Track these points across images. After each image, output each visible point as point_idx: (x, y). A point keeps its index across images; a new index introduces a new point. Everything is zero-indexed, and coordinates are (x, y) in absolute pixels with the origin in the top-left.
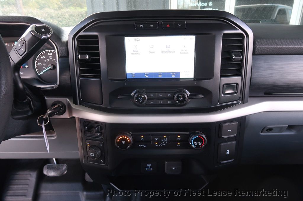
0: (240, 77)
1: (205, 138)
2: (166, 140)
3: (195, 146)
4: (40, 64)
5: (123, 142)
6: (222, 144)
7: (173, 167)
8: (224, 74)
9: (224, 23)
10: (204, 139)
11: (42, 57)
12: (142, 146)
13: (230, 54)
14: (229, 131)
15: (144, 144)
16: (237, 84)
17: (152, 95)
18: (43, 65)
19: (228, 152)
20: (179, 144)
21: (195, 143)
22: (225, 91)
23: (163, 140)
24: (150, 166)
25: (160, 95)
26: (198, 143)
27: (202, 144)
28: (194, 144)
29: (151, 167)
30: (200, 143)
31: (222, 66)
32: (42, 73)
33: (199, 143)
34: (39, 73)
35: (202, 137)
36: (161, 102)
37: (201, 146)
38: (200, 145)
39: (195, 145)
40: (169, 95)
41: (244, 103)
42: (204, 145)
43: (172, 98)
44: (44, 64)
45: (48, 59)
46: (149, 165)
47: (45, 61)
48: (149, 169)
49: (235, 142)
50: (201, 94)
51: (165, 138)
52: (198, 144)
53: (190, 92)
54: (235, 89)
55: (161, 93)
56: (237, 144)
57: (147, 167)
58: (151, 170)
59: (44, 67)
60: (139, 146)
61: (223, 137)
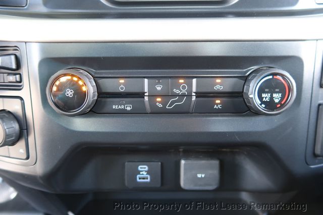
1: (293, 81)
2: (184, 91)
3: (263, 106)
5: (70, 93)
7: (199, 174)
12: (123, 107)
15: (127, 103)
20: (218, 101)
21: (263, 95)
23: (177, 91)
24: (146, 171)
26: (272, 96)
27: (282, 98)
28: (261, 98)
29: (148, 172)
30: (277, 97)
33: (274, 95)
37: (279, 106)
38: (277, 101)
39: (262, 102)
46: (143, 169)
48: (144, 178)
51: (182, 83)
52: (272, 98)
57: (139, 172)
58: (149, 180)
60: (114, 107)
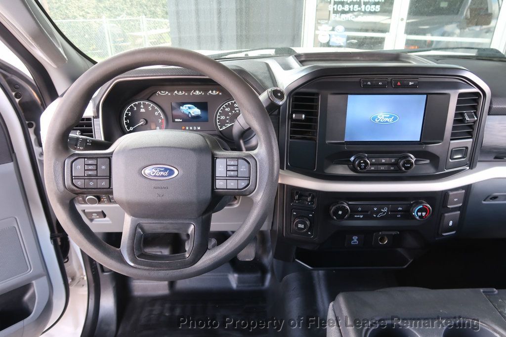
0: (471, 140)
1: (431, 208)
2: (386, 210)
3: (418, 217)
4: (223, 117)
6: (446, 215)
8: (454, 136)
9: (461, 82)
10: (429, 209)
11: (226, 109)
12: (359, 216)
13: (462, 115)
14: (455, 200)
15: (361, 215)
16: (467, 148)
17: (374, 161)
18: (226, 119)
19: (451, 223)
21: (418, 213)
22: (453, 156)
23: (383, 211)
25: (383, 161)
27: (426, 214)
28: (417, 214)
29: (358, 240)
30: (424, 214)
31: (454, 128)
32: (224, 128)
34: (221, 128)
35: (427, 206)
36: (382, 168)
37: (425, 217)
38: (423, 215)
40: (393, 160)
41: (472, 169)
42: (428, 216)
43: (395, 164)
44: (228, 117)
45: (233, 112)
46: (355, 238)
47: (230, 114)
48: (354, 242)
49: (459, 212)
50: (427, 158)
51: (385, 207)
52: (422, 214)
53: (415, 157)
54: (464, 153)
55: (383, 157)
56: (461, 214)
57: (353, 240)
58: (357, 243)
59: (227, 121)
60: (355, 216)
61: (448, 207)
